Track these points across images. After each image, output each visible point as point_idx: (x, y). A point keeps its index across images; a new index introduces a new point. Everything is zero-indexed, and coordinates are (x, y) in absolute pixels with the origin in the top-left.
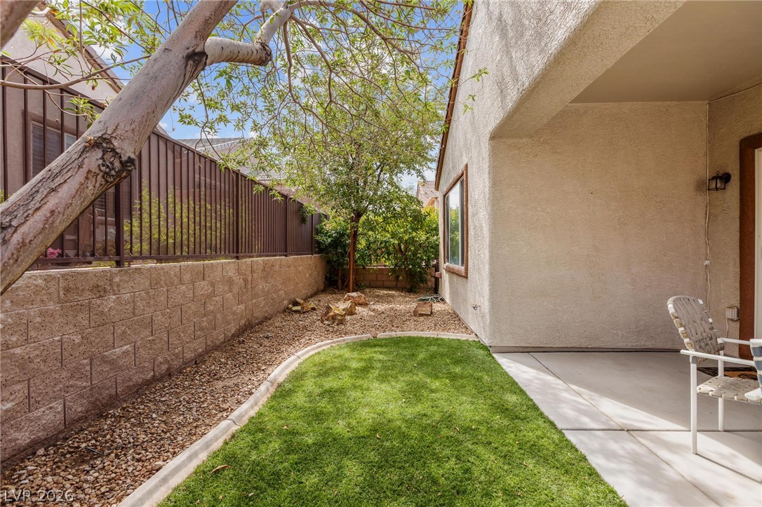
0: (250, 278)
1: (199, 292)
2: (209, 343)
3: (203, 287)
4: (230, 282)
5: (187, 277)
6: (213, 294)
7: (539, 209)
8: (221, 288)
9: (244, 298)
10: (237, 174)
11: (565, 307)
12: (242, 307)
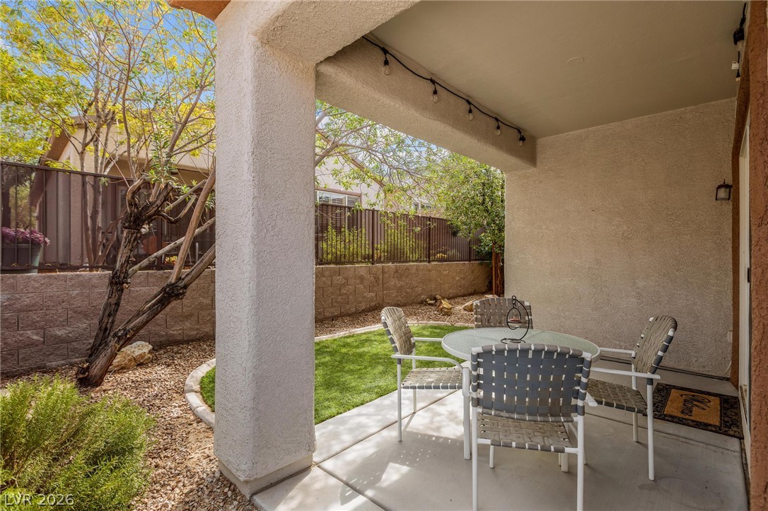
0: (381, 277)
1: (335, 282)
2: (342, 310)
3: (339, 279)
4: (362, 278)
5: (327, 273)
6: (347, 284)
7: (544, 227)
8: (352, 281)
9: (375, 289)
10: (373, 211)
11: (567, 314)
12: (373, 294)
